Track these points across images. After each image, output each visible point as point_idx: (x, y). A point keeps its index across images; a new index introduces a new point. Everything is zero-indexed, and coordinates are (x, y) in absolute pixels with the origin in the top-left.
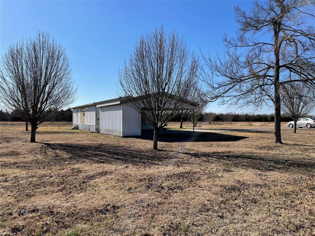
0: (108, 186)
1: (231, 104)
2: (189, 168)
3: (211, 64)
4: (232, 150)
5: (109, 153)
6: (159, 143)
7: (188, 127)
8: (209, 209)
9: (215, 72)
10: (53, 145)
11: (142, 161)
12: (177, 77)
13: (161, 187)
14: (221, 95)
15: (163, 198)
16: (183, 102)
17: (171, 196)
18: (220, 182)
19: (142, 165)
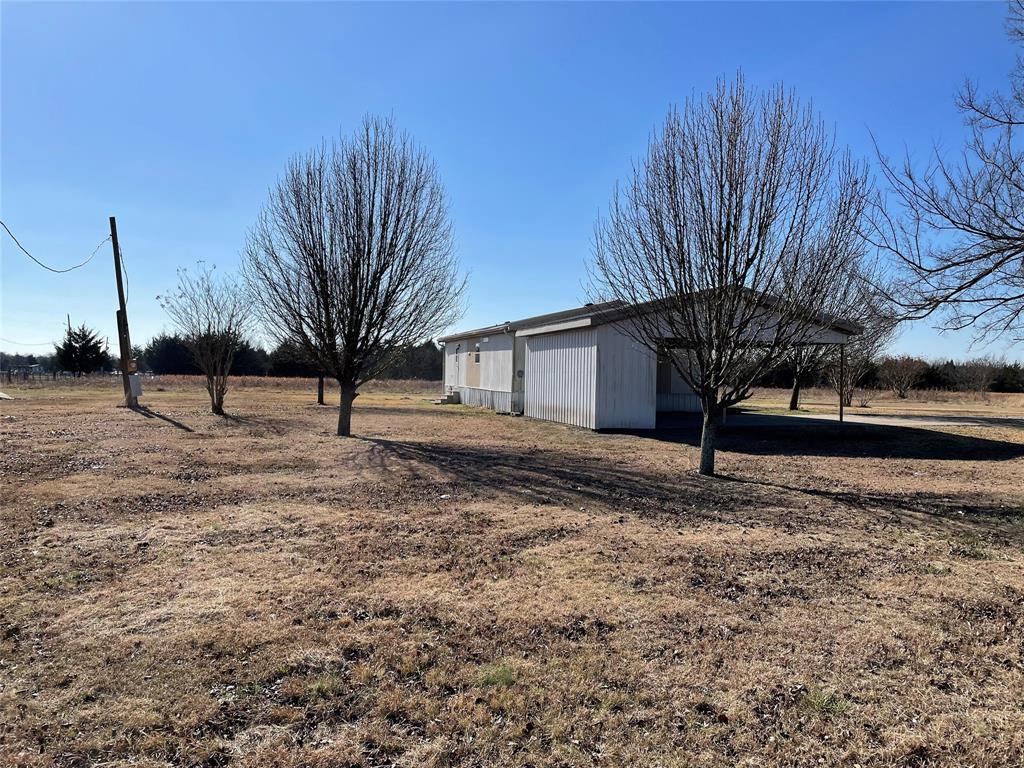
0: (574, 568)
1: (987, 328)
2: (829, 538)
3: (912, 189)
4: (988, 488)
5: (561, 478)
6: (718, 454)
7: (819, 406)
8: (902, 663)
9: (927, 216)
10: (400, 445)
11: (667, 505)
12: (790, 239)
13: (737, 586)
14: (948, 297)
15: (746, 615)
16: (807, 320)
17: (771, 614)
18: (941, 588)
19: (668, 519)
